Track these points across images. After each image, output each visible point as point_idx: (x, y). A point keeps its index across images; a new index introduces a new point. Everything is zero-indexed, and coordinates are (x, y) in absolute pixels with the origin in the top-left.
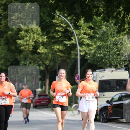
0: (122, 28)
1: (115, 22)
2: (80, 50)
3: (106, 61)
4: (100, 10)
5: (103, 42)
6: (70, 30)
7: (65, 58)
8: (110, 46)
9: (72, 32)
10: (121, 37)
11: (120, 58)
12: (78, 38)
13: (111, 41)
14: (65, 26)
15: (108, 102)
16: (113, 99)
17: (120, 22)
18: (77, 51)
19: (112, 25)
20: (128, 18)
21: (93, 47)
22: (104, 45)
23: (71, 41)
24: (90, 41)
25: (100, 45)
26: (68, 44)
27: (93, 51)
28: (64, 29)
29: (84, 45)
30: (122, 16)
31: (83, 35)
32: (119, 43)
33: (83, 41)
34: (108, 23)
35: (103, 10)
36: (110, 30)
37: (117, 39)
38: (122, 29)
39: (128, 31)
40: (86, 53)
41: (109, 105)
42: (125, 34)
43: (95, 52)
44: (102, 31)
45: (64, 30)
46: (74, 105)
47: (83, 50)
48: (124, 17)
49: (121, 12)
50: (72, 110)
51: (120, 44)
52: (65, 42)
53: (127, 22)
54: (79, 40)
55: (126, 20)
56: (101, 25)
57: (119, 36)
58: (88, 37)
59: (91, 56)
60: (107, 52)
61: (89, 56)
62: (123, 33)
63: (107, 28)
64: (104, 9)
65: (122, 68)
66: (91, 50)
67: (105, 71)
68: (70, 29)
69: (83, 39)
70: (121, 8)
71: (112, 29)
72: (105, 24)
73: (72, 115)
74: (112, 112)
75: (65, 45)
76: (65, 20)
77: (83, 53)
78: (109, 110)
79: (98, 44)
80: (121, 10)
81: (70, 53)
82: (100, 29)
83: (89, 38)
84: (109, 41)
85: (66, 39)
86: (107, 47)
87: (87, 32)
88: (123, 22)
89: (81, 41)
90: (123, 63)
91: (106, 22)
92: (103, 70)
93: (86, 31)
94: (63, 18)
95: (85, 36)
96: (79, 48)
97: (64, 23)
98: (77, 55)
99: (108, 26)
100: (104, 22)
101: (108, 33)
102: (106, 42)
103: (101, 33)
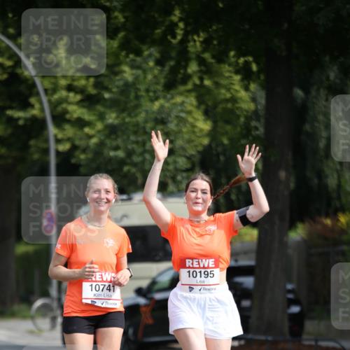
0: (180, 73)
1: (157, 55)
2: (55, 136)
3: (133, 170)
4: (116, 17)
5: (124, 115)
6: (25, 77)
7: (10, 161)
8: (144, 128)
9: (30, 82)
10: (179, 99)
11: (175, 162)
12: (49, 101)
13: (147, 112)
14: (9, 63)
15: (139, 292)
16: (154, 283)
17: (173, 54)
18: (47, 141)
19: (151, 64)
20: (198, 44)
21: (93, 128)
22: (127, 123)
23: (29, 109)
24: (84, 111)
25: (116, 122)
26: (19, 119)
27: (94, 140)
28: (9, 73)
29: (69, 121)
30: (179, 37)
31: (64, 93)
32: (170, 116)
33: (66, 112)
34: (138, 59)
35: (124, 17)
36: (145, 78)
37: (167, 105)
38: (180, 76)
39: (198, 82)
40: (74, 148)
41: (142, 301)
42: (189, 91)
43: (101, 144)
44: (119, 80)
45: (5, 76)
46: (39, 303)
47: (65, 137)
48: (184, 41)
49: (176, 25)
50: (32, 318)
51: (175, 122)
52: (9, 112)
53: (194, 56)
54: (54, 106)
55: (191, 49)
56: (119, 64)
57: (172, 98)
58: (79, 97)
59: (90, 156)
60: (137, 142)
61: (83, 157)
62: (182, 88)
63: (134, 71)
64: (126, 14)
65: (179, 191)
66: (90, 137)
67: (130, 199)
68: (26, 73)
69: (64, 105)
70: (177, 12)
71: (150, 77)
72: (128, 60)
73: (31, 332)
74: (150, 321)
75: (11, 121)
76: (8, 48)
77: (64, 147)
78: (143, 315)
79: (110, 121)
80: (175, 19)
81: (26, 147)
82: (116, 74)
83: (81, 101)
84: (140, 113)
85: (14, 105)
86: (135, 129)
87: (76, 83)
88: (184, 56)
89: (59, 109)
90: (183, 178)
91: (131, 56)
92: (124, 197)
93: (73, 80)
94: (3, 42)
95: (71, 94)
96: (52, 130)
97: (7, 55)
98: (46, 151)
99: (138, 67)
100: (127, 56)
101: (138, 86)
102: (132, 115)
103: (118, 87)
